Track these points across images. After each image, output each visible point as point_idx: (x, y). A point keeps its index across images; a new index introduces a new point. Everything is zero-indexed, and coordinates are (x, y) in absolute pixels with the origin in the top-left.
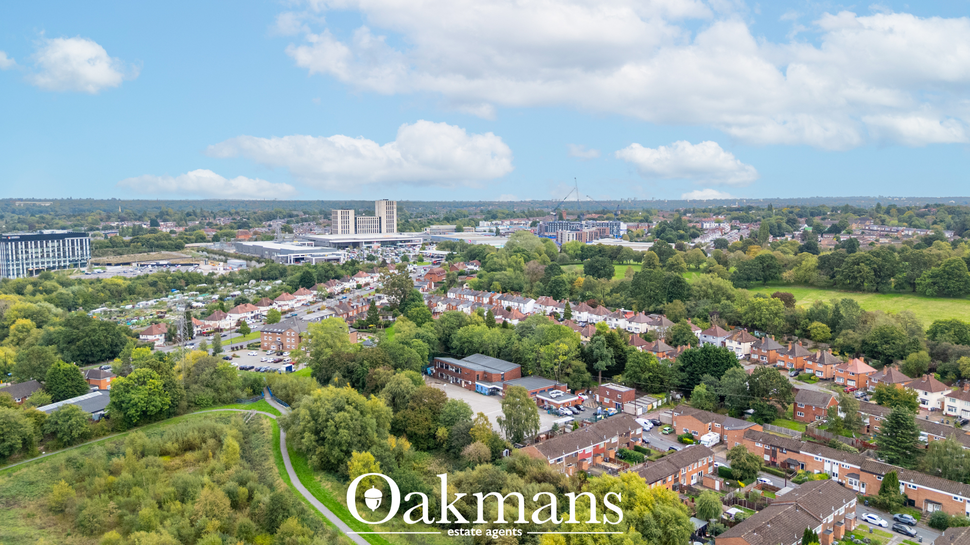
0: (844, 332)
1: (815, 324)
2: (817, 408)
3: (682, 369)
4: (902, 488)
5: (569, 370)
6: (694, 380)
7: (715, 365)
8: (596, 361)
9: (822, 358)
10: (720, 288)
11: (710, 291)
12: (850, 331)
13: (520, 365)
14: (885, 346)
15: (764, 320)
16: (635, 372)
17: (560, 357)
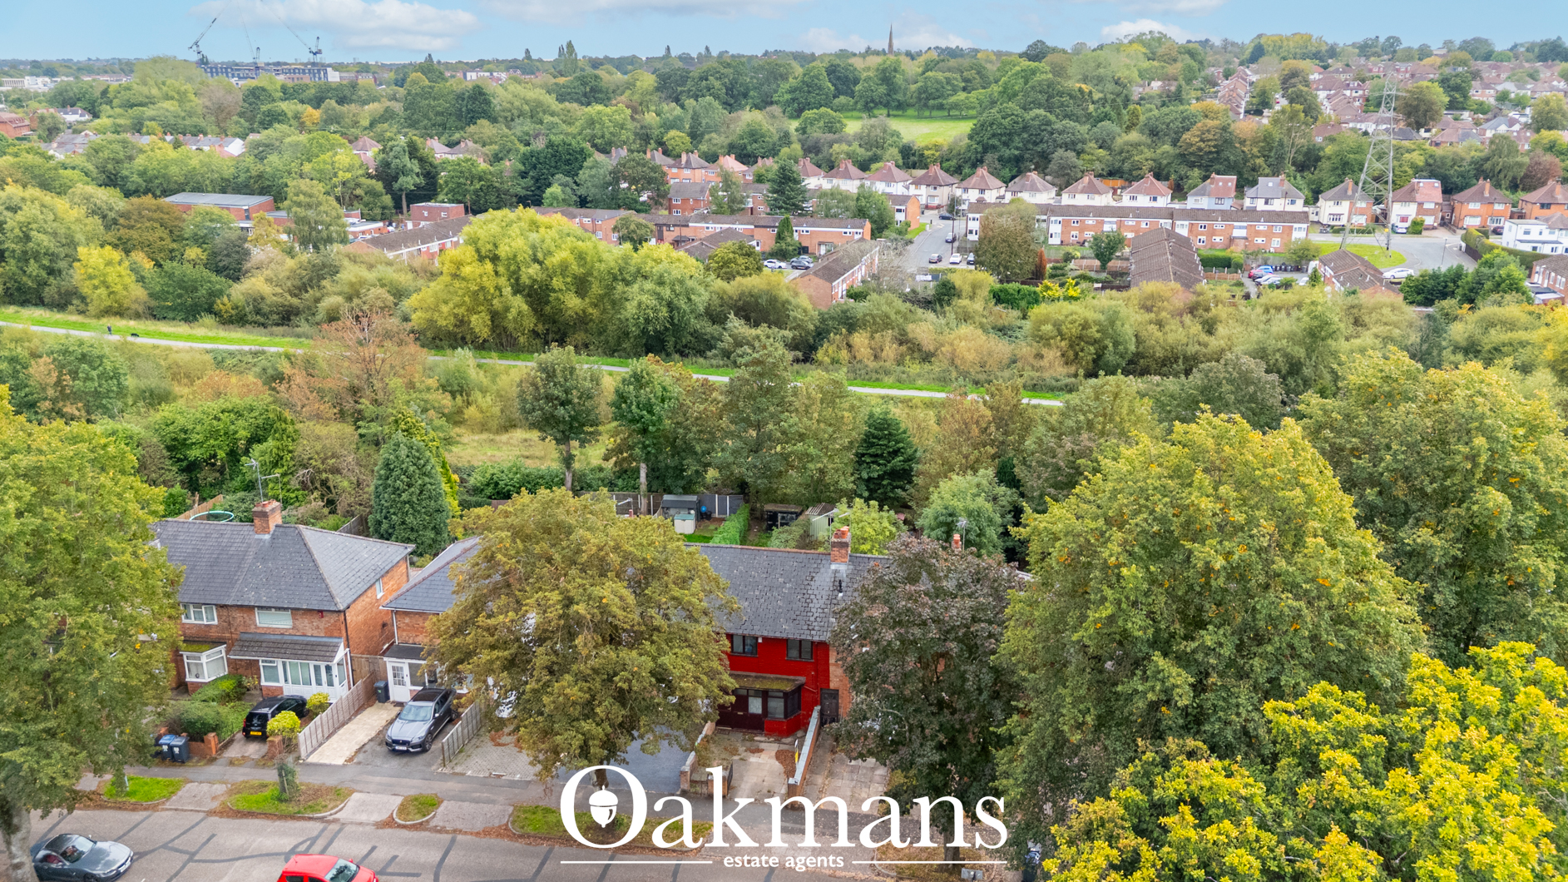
0: (707, 137)
1: (673, 133)
2: (696, 200)
3: (524, 175)
4: (796, 235)
5: (358, 192)
6: (542, 184)
7: (568, 162)
8: (396, 179)
9: (688, 162)
10: (539, 104)
11: (526, 108)
12: (714, 135)
13: (270, 198)
14: (755, 146)
15: (607, 135)
16: (459, 185)
17: (341, 173)
